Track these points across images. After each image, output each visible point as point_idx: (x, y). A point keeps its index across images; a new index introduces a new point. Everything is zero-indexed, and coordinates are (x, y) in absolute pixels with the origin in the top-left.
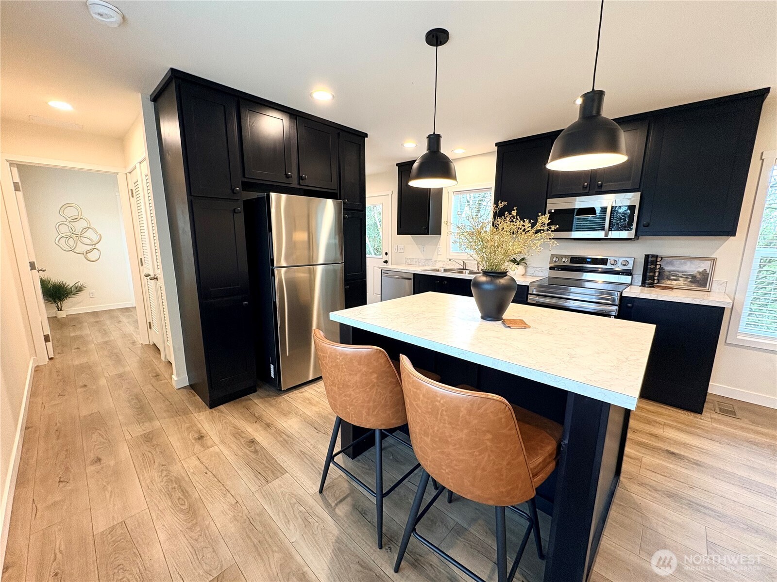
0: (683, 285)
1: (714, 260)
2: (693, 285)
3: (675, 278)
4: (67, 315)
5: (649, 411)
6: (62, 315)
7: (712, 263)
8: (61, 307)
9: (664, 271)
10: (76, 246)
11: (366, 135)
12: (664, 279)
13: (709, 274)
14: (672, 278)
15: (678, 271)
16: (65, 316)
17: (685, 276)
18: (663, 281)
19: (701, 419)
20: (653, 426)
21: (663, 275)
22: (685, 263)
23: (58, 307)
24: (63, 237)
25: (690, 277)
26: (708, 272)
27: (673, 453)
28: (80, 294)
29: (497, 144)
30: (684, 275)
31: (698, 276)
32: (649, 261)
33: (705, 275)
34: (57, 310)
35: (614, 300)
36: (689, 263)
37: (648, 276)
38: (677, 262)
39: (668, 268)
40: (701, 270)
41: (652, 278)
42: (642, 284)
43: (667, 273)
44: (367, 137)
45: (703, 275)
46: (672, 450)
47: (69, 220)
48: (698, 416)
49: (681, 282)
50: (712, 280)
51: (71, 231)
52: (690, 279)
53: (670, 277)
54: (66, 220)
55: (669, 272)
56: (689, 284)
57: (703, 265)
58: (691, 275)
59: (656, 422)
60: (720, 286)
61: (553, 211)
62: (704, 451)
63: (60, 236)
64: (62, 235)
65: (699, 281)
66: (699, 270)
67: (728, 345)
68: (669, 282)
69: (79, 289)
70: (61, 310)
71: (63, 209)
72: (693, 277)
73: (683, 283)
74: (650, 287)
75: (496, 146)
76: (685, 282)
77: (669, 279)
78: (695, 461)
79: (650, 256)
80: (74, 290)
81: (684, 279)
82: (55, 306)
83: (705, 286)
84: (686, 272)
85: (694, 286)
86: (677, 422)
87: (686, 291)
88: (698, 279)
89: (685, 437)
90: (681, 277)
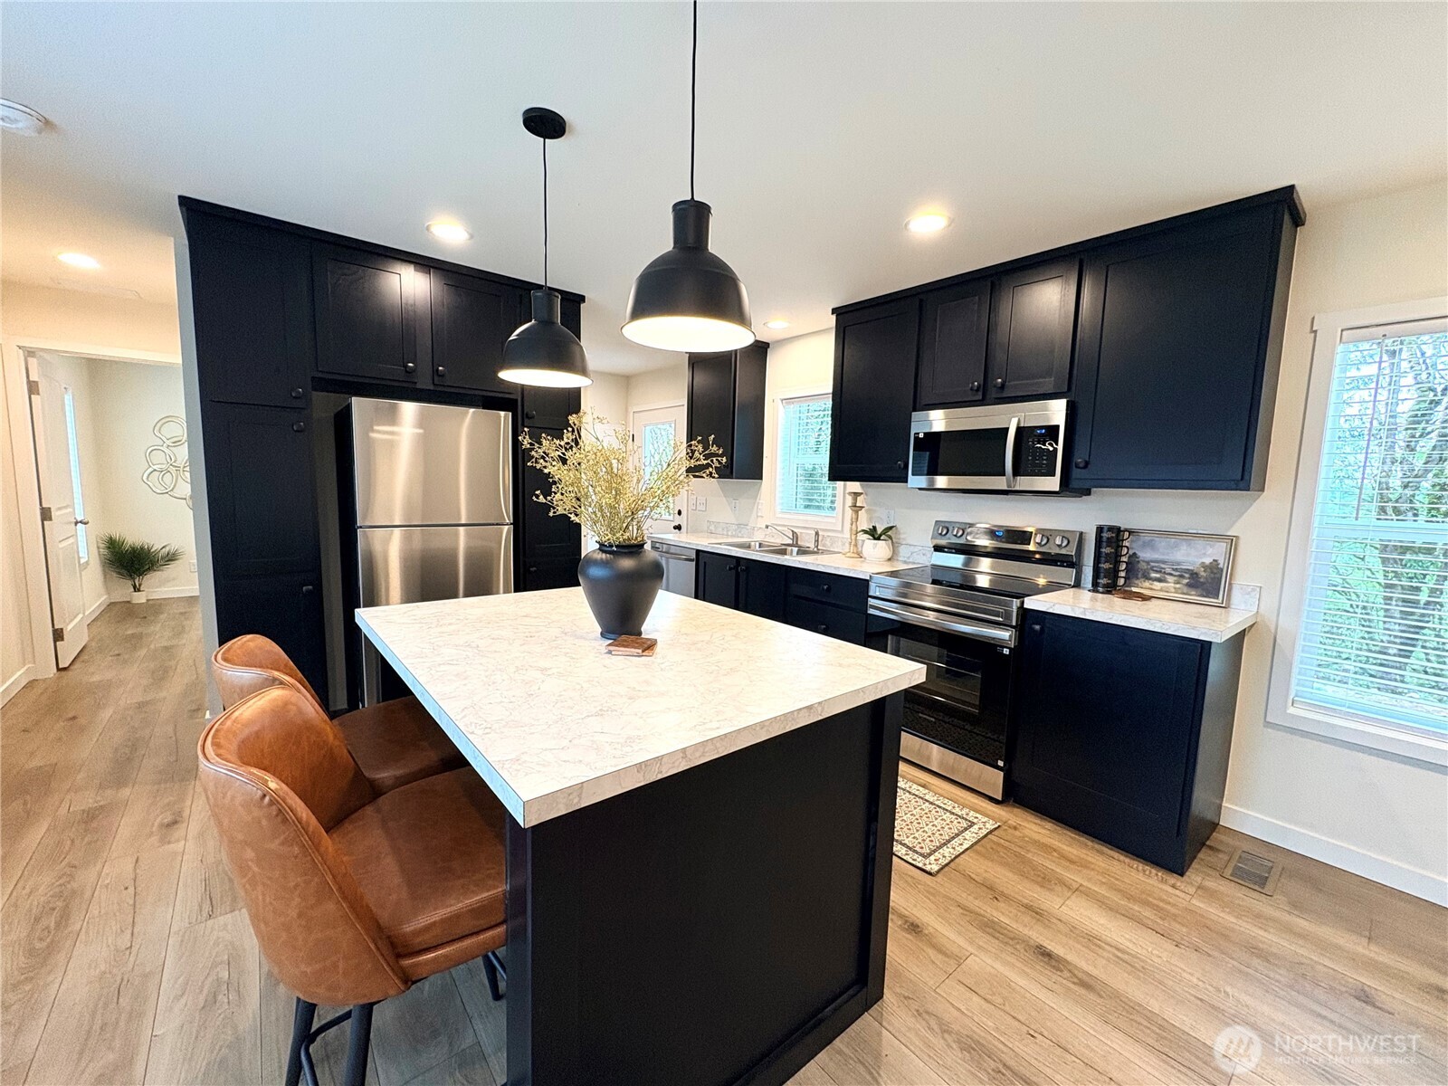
0: (1173, 590)
1: (1233, 542)
2: (1193, 593)
3: (1158, 575)
4: (148, 600)
5: (1063, 856)
6: (140, 598)
7: (1229, 546)
8: (140, 585)
9: (1138, 562)
10: (175, 486)
11: (582, 299)
12: (1138, 578)
13: (1222, 570)
14: (1153, 575)
15: (1164, 562)
16: (144, 601)
17: (1177, 573)
18: (1136, 582)
19: (1173, 886)
20: (1049, 889)
21: (1134, 570)
22: (1176, 546)
23: (135, 587)
24: (155, 470)
25: (1187, 575)
26: (1221, 566)
27: (1046, 955)
28: (173, 565)
29: (834, 311)
30: (1176, 570)
31: (1203, 574)
32: (1104, 539)
33: (1215, 571)
34: (133, 590)
35: (1008, 615)
36: (1184, 547)
37: (1102, 570)
38: (1162, 543)
39: (1145, 555)
40: (1208, 561)
41: (1114, 574)
42: (1093, 586)
43: (1144, 564)
44: (584, 302)
45: (1212, 572)
46: (1051, 946)
47: (168, 442)
48: (1173, 879)
49: (1171, 583)
50: (1230, 584)
51: (169, 460)
52: (1187, 579)
53: (1148, 573)
54: (161, 443)
55: (1148, 563)
56: (1185, 590)
57: (1210, 551)
58: (1187, 571)
59: (1062, 883)
60: (1247, 596)
61: (921, 436)
62: (1126, 957)
63: (150, 470)
64: (155, 467)
65: (1203, 584)
66: (1204, 560)
67: (1271, 728)
68: (1147, 584)
69: (171, 558)
70: (139, 590)
71: (159, 425)
72: (1194, 575)
73: (1175, 588)
74: (1109, 592)
75: (833, 313)
76: (1178, 586)
77: (1147, 578)
78: (1085, 978)
79: (1105, 529)
80: (162, 558)
81: (1175, 578)
82: (130, 583)
83: (1217, 596)
84: (1179, 564)
85: (1195, 595)
86: (1112, 887)
87: (1181, 604)
88: (1202, 580)
89: (1102, 921)
90: (1171, 574)
